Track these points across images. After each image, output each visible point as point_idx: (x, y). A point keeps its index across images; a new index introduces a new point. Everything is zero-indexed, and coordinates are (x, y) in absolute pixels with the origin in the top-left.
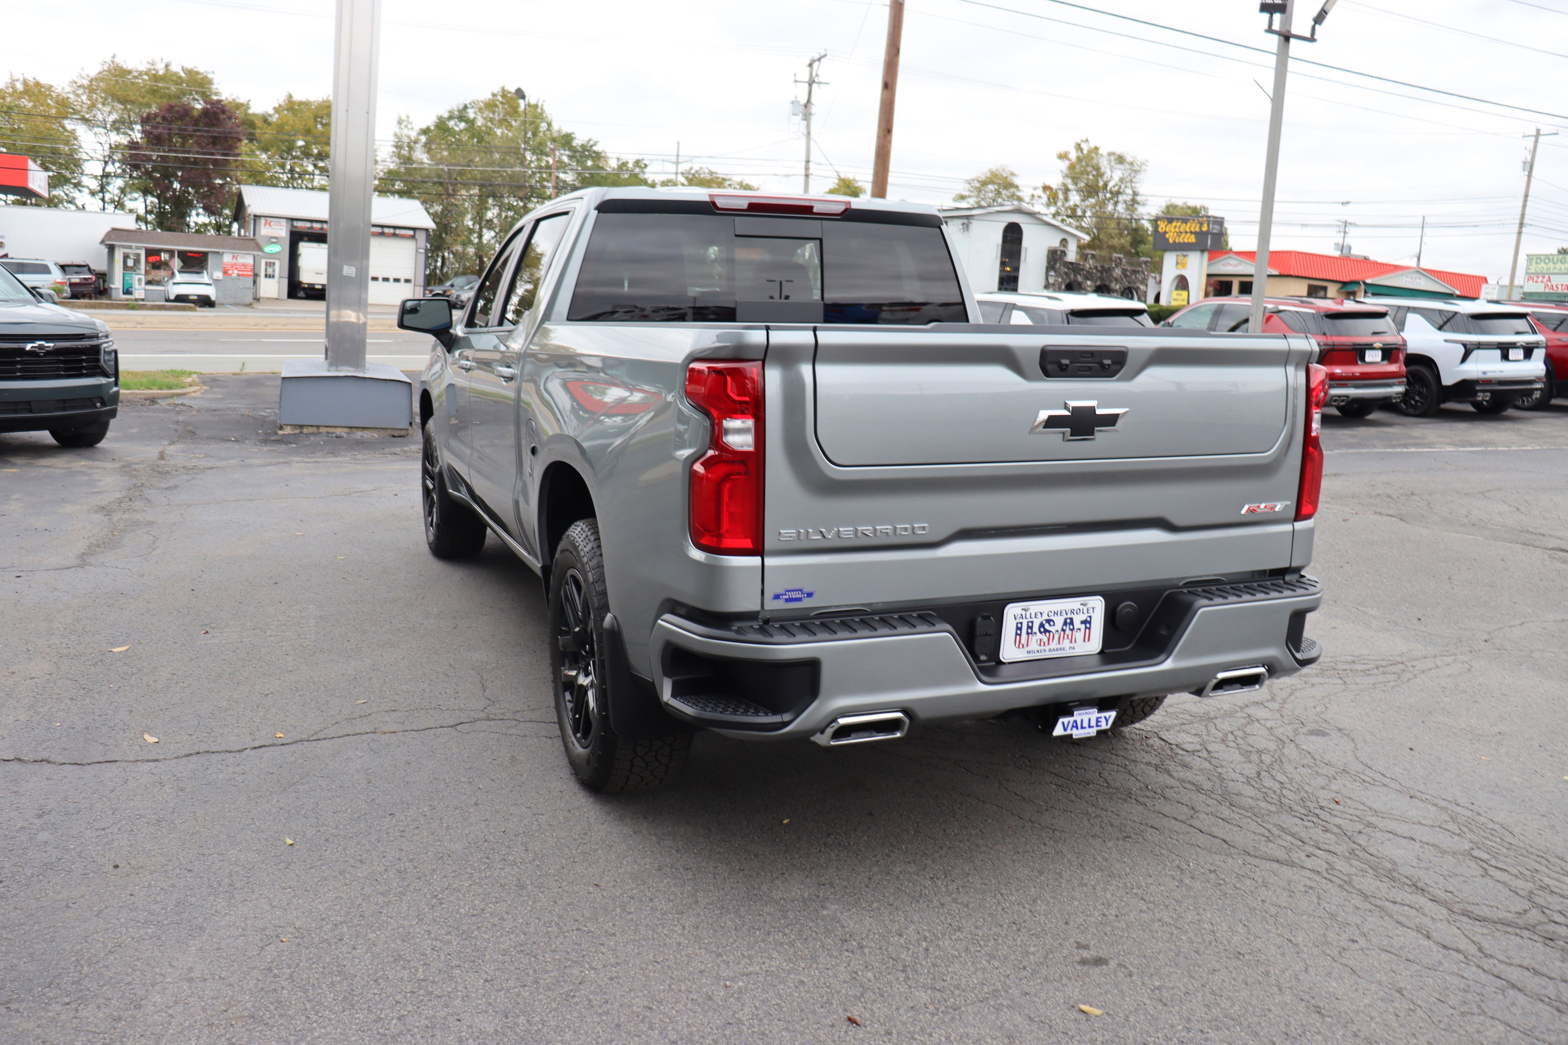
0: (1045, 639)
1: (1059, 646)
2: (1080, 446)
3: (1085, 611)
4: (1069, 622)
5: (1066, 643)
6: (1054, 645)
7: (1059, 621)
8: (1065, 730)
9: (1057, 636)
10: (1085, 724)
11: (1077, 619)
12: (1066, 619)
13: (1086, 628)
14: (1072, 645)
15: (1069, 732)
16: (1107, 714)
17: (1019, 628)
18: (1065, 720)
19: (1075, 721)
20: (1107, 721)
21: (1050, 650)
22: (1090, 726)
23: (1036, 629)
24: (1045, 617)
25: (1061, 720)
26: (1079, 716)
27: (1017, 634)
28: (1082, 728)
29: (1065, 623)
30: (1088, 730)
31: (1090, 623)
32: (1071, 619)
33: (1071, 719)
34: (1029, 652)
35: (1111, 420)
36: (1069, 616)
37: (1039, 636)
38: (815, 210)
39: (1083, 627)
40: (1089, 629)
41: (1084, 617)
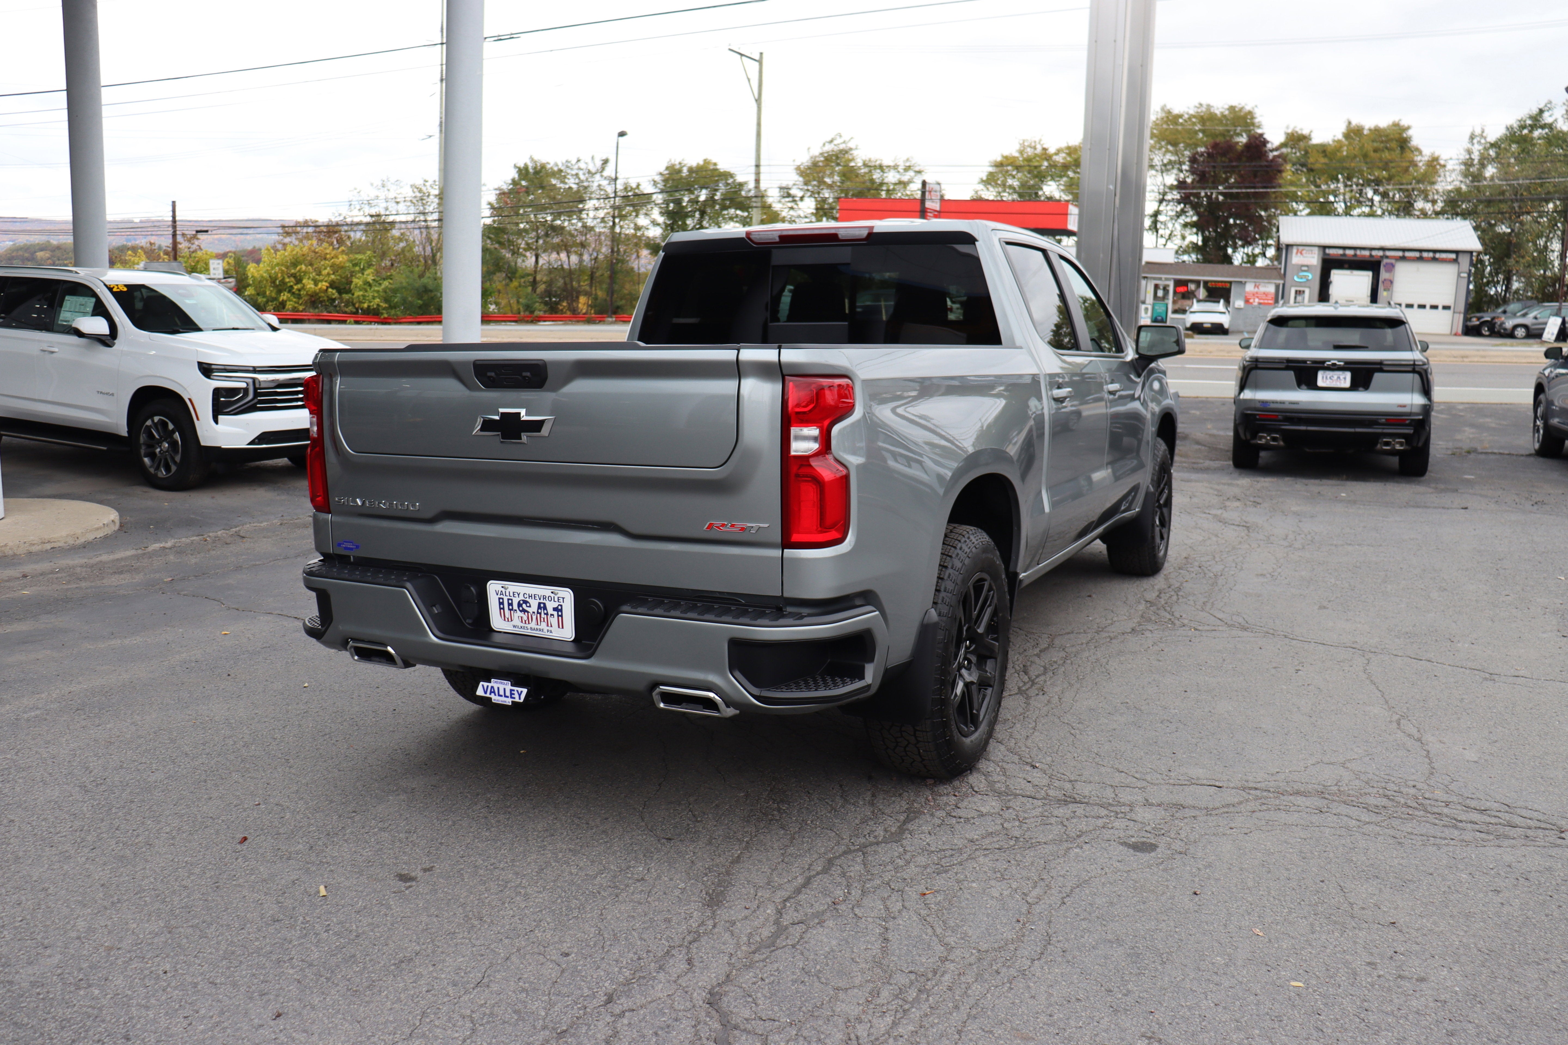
0: (525, 618)
1: (536, 627)
3: (556, 599)
4: (542, 607)
5: (543, 625)
6: (533, 625)
7: (534, 604)
8: (486, 693)
9: (534, 617)
10: (502, 693)
11: (550, 606)
12: (540, 604)
13: (558, 616)
14: (550, 628)
15: (488, 695)
16: (520, 689)
17: (501, 603)
18: (486, 684)
19: (492, 687)
20: (520, 695)
21: (531, 629)
22: (506, 696)
23: (515, 607)
24: (521, 598)
25: (481, 683)
26: (495, 683)
27: (500, 609)
28: (499, 695)
29: (539, 607)
30: (503, 699)
31: (561, 610)
32: (544, 604)
33: (490, 685)
34: (514, 626)
35: (537, 426)
36: (542, 601)
37: (519, 614)
39: (555, 613)
40: (562, 616)
41: (556, 605)
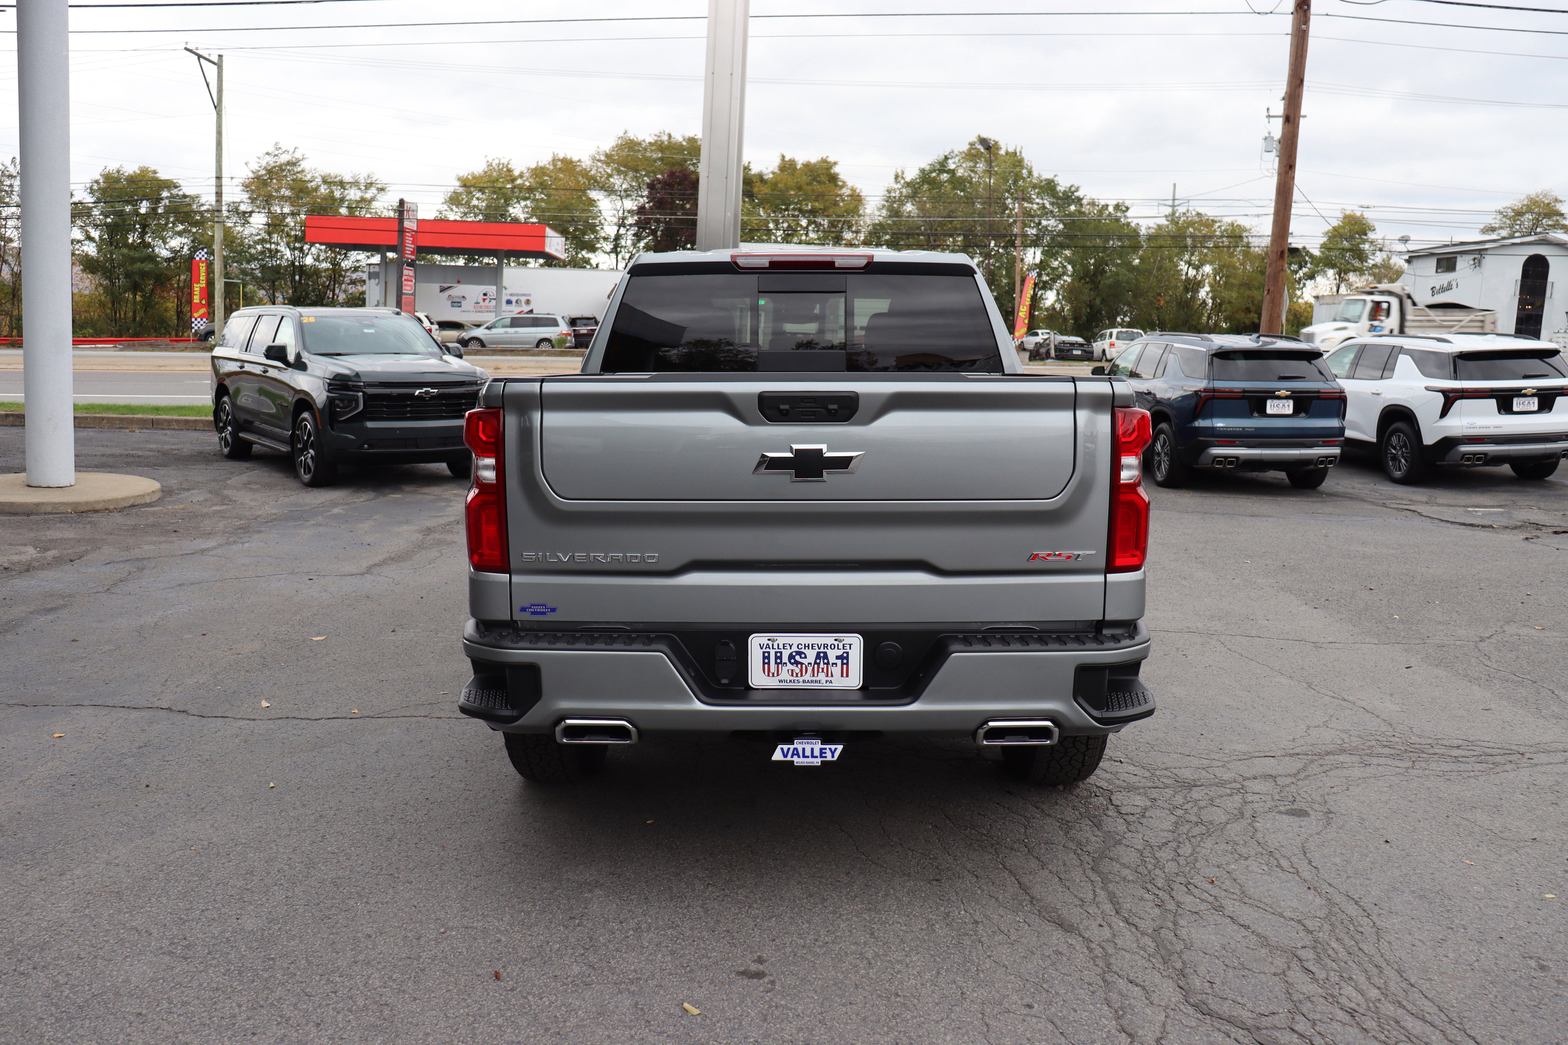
0: (797, 670)
1: (814, 679)
2: (809, 487)
3: (841, 646)
4: (822, 657)
5: (822, 676)
6: (807, 677)
7: (811, 655)
8: (785, 756)
9: (810, 669)
10: (808, 753)
11: (832, 655)
12: (818, 653)
13: (843, 664)
14: (829, 679)
15: (789, 758)
16: (833, 747)
17: (766, 657)
18: (786, 747)
19: (796, 749)
20: (833, 754)
21: (804, 681)
22: (813, 756)
23: (785, 659)
24: (795, 648)
25: (780, 747)
26: (798, 745)
27: (764, 663)
28: (804, 756)
29: (818, 656)
30: (810, 760)
31: (847, 658)
32: (825, 653)
33: (792, 747)
34: (780, 681)
35: (844, 463)
36: (822, 650)
37: (790, 666)
38: (837, 265)
39: (839, 662)
40: (847, 664)
41: (840, 653)
